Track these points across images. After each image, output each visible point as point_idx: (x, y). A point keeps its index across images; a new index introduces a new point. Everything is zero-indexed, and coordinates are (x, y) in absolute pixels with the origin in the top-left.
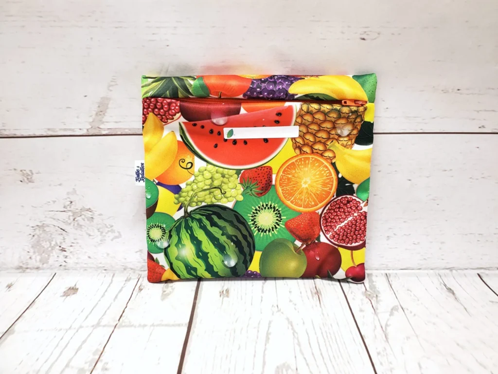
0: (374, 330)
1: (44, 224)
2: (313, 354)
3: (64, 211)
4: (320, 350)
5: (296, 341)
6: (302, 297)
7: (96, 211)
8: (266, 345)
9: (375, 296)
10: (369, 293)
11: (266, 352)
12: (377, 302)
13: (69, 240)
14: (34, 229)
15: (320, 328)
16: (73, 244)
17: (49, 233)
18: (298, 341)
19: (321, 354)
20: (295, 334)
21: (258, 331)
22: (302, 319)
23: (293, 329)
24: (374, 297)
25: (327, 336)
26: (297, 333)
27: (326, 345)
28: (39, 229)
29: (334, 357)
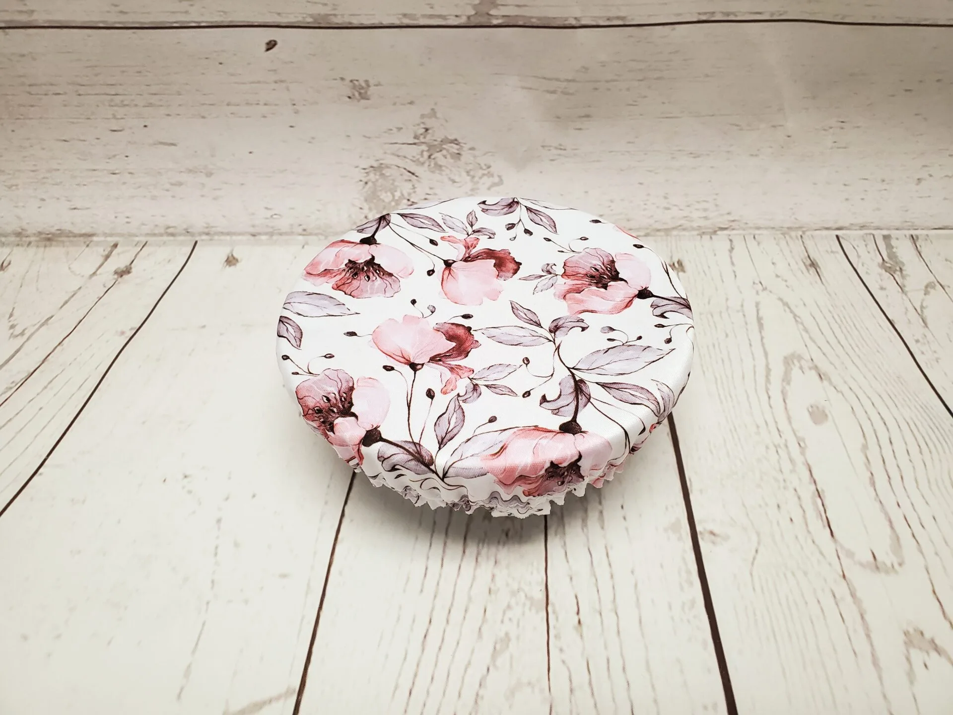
0: (906, 313)
1: (382, 164)
2: (828, 342)
3: (415, 144)
4: (836, 338)
5: (801, 327)
6: (792, 270)
7: (465, 144)
8: (761, 332)
9: (898, 268)
10: (888, 265)
11: (765, 341)
12: (903, 277)
13: (422, 190)
14: (367, 173)
15: (830, 312)
16: (427, 197)
17: (390, 178)
18: (804, 326)
19: (839, 342)
20: (798, 319)
21: (744, 315)
22: (801, 299)
23: (792, 312)
24: (896, 270)
25: (841, 321)
26: (799, 317)
27: (842, 332)
28: (374, 172)
29: (858, 346)
